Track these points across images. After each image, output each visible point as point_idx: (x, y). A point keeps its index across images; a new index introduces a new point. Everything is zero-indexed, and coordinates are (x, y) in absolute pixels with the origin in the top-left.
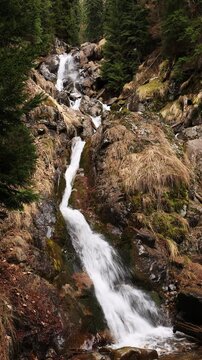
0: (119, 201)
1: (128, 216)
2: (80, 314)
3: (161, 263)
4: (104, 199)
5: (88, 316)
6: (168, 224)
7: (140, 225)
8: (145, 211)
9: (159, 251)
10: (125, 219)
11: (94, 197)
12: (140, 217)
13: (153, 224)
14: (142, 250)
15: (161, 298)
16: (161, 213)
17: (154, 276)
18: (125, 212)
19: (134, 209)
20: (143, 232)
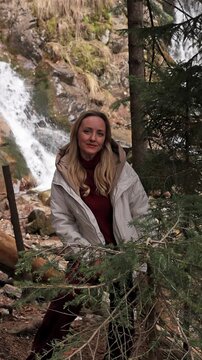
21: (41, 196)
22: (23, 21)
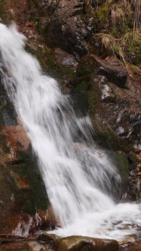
0: (75, 14)
1: (87, 38)
2: (13, 188)
3: (134, 111)
5: (24, 190)
7: (104, 52)
8: (114, 30)
10: (84, 43)
11: (37, 6)
12: (106, 39)
13: (126, 51)
14: (106, 91)
15: (131, 162)
17: (122, 130)
18: (84, 31)
19: (98, 28)
20: (110, 63)
22: (66, 7)
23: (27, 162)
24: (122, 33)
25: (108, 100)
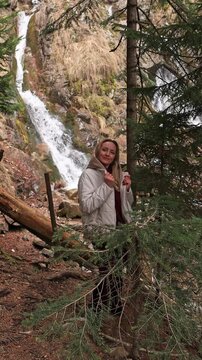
0: (64, 86)
1: (70, 99)
3: (94, 135)
4: (52, 84)
6: (100, 105)
7: (79, 106)
8: (84, 94)
9: (93, 125)
10: (69, 101)
11: (44, 81)
12: (80, 99)
13: (89, 105)
14: (81, 126)
16: (95, 96)
17: (89, 144)
18: (69, 95)
19: (75, 94)
20: (81, 112)
21: (67, 193)
22: (60, 82)
23: (48, 159)
24: (87, 95)
25: (84, 130)
